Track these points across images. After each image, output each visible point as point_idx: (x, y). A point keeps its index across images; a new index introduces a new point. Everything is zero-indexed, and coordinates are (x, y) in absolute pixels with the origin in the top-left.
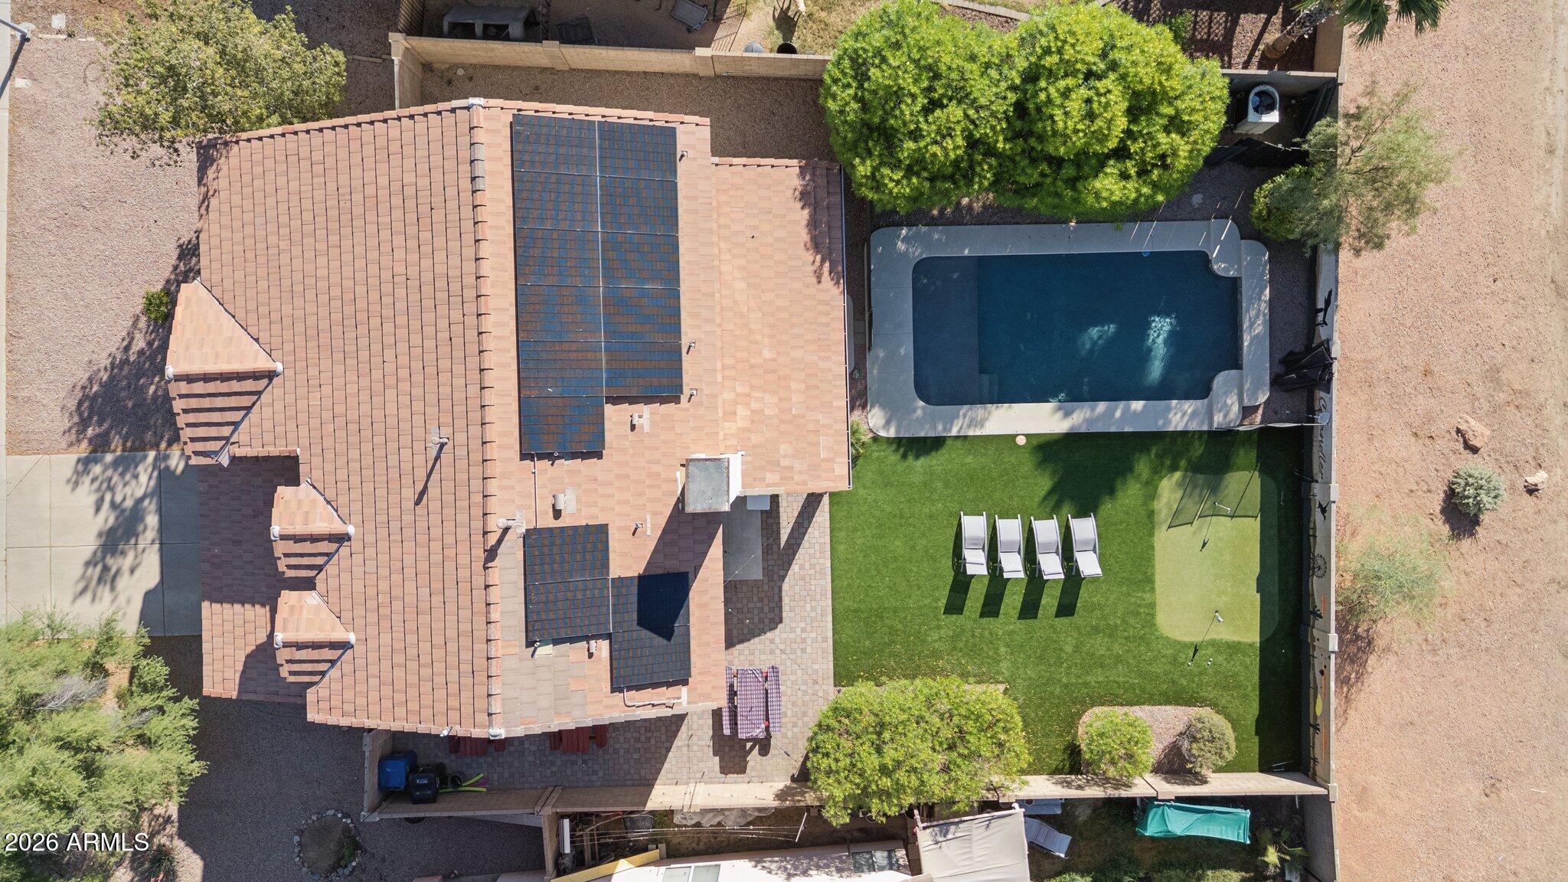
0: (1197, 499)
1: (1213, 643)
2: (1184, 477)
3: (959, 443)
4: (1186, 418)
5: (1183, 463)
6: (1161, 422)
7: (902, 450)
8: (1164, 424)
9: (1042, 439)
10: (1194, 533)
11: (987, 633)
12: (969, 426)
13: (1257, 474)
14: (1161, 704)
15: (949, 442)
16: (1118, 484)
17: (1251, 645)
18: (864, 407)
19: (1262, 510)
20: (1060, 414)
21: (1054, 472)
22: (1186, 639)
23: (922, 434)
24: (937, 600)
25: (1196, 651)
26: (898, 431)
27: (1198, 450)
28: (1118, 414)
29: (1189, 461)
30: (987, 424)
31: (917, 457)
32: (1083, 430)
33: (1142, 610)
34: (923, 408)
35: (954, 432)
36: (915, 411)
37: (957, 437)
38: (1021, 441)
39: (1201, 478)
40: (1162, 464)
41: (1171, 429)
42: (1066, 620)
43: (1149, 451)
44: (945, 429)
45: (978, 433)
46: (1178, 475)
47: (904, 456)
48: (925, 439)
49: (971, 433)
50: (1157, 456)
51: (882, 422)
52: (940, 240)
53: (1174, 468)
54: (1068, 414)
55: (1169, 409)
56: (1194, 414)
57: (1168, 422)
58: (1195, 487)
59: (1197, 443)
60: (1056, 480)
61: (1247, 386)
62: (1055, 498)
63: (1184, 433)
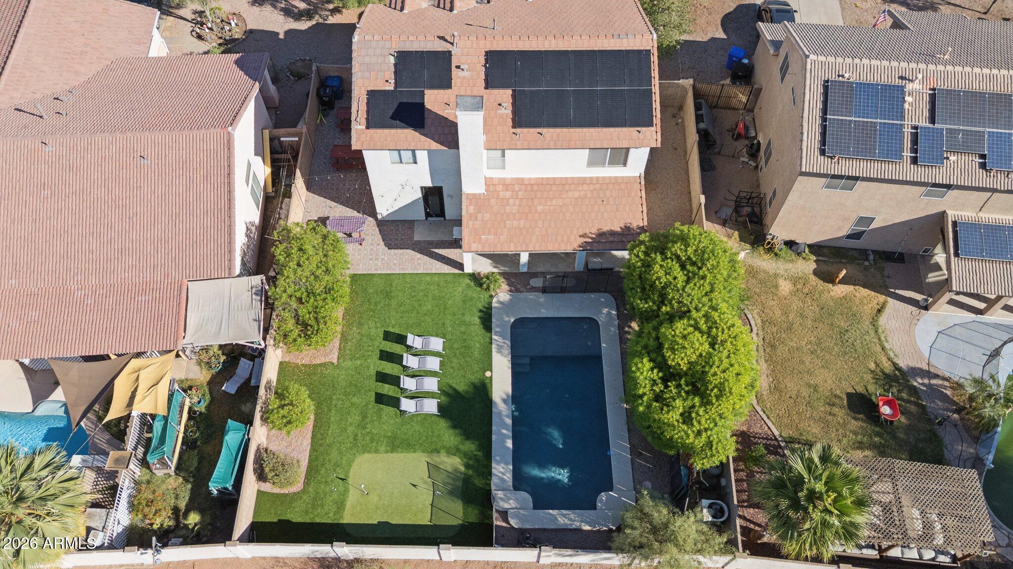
0: (446, 481)
1: (346, 491)
2: (461, 473)
3: (488, 340)
4: (500, 475)
5: (470, 472)
6: (498, 458)
7: (485, 310)
8: (496, 461)
9: (489, 385)
10: (423, 479)
11: (370, 353)
12: (498, 345)
13: (461, 522)
14: (310, 456)
15: (488, 334)
16: (457, 431)
17: (341, 517)
18: (510, 291)
19: (435, 525)
20: (505, 397)
21: (467, 392)
22: (351, 474)
23: (493, 320)
24: (393, 327)
25: (342, 479)
26: (495, 308)
27: (478, 482)
28: (504, 431)
29: (470, 476)
30: (499, 355)
31: (480, 318)
32: (494, 410)
33: (374, 444)
34: (510, 321)
35: (494, 337)
36: (508, 316)
37: (491, 339)
38: (488, 374)
39: (459, 484)
40: (470, 459)
41: (493, 465)
42: (373, 399)
43: (479, 451)
44: (496, 332)
45: (494, 350)
46: (462, 469)
47: (481, 311)
48: (491, 322)
49: (494, 346)
50: (475, 455)
51: (501, 300)
52: (610, 330)
53: (467, 466)
54: (504, 401)
55: (506, 464)
56: (503, 480)
57: (498, 463)
58: (453, 479)
59: (483, 481)
60: (463, 393)
61: (522, 512)
62: (451, 392)
63: (490, 474)
